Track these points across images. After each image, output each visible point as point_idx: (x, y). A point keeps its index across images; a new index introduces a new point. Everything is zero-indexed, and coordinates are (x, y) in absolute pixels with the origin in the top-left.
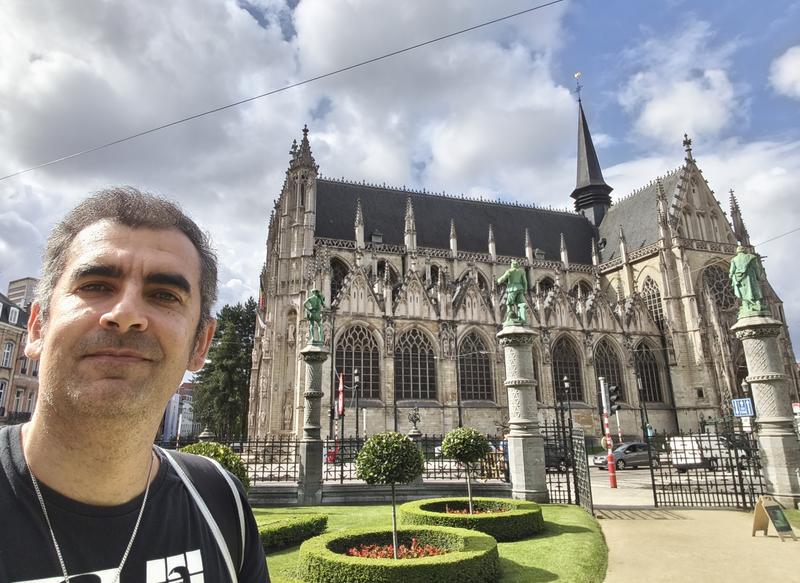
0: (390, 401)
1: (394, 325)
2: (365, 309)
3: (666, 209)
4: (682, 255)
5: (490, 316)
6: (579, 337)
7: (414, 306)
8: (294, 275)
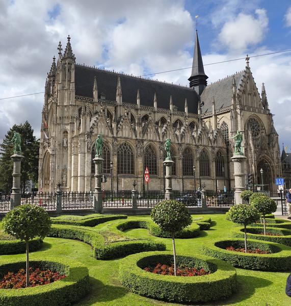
0: (115, 175)
1: (117, 141)
2: (104, 132)
3: (236, 91)
4: (241, 112)
5: (158, 138)
6: (193, 148)
7: (126, 132)
8: (66, 114)
